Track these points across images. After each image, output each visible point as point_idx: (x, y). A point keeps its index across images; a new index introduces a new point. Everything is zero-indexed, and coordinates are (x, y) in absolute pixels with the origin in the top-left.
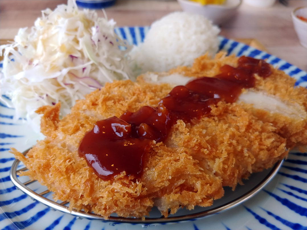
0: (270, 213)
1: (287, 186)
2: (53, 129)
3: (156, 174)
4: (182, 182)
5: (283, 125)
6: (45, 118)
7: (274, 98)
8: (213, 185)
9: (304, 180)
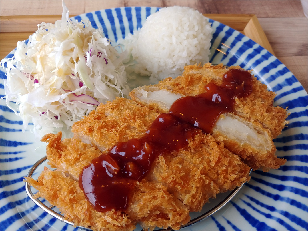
0: (229, 222)
1: (248, 197)
2: (57, 157)
3: (138, 209)
4: (158, 212)
5: (250, 154)
6: (50, 148)
7: (248, 125)
8: (182, 216)
9: (263, 192)
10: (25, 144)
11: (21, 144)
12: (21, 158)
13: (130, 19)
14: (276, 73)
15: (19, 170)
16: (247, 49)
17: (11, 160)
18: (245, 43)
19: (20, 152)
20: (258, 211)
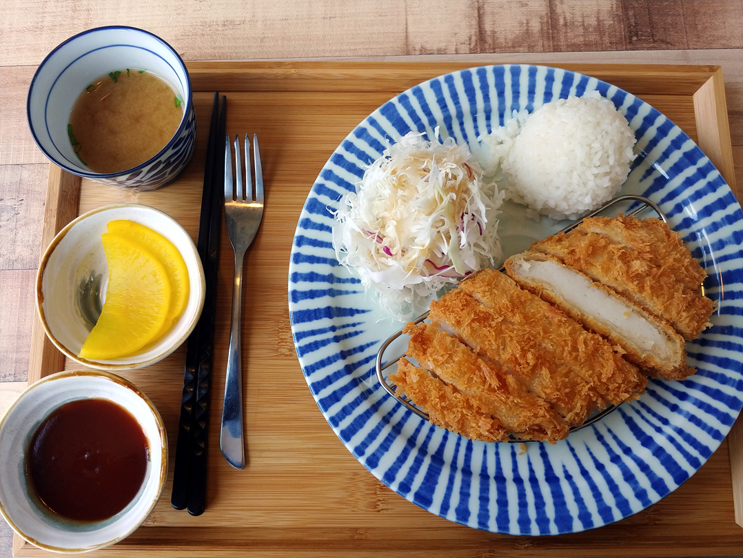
0: (610, 431)
2: (421, 354)
7: (657, 327)
8: (561, 433)
9: (659, 399)
10: (363, 312)
11: (358, 311)
12: (361, 332)
13: (501, 94)
14: (722, 219)
15: (362, 349)
16: (687, 167)
17: (350, 335)
18: (686, 154)
19: (359, 324)
20: (647, 421)
